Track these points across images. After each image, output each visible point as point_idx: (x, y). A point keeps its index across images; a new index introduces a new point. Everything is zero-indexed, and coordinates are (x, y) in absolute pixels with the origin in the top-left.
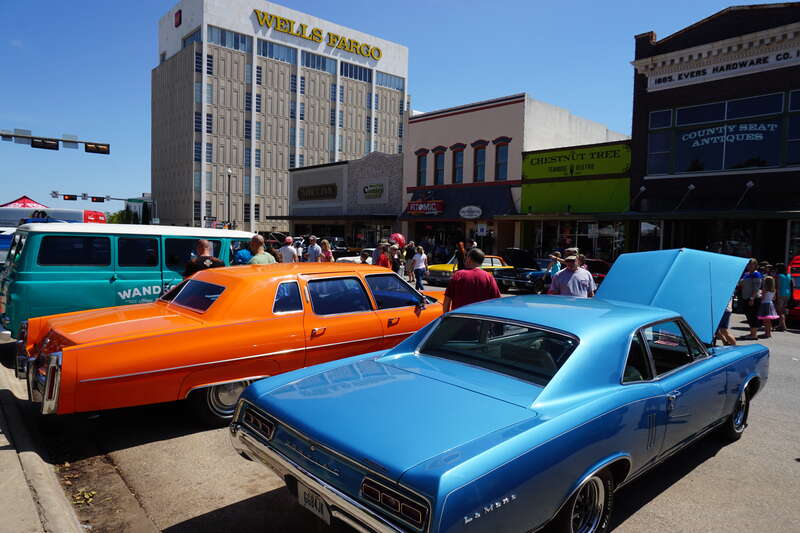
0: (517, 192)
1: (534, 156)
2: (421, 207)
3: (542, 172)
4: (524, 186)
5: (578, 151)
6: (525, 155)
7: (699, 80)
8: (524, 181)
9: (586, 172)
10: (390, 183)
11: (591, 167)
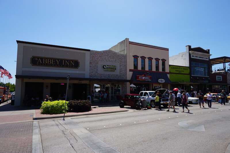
0: (168, 75)
1: (172, 66)
2: (144, 78)
3: (174, 71)
4: (170, 74)
5: (181, 67)
6: (170, 65)
7: (197, 58)
8: (170, 73)
9: (182, 73)
10: (120, 66)
11: (183, 71)
